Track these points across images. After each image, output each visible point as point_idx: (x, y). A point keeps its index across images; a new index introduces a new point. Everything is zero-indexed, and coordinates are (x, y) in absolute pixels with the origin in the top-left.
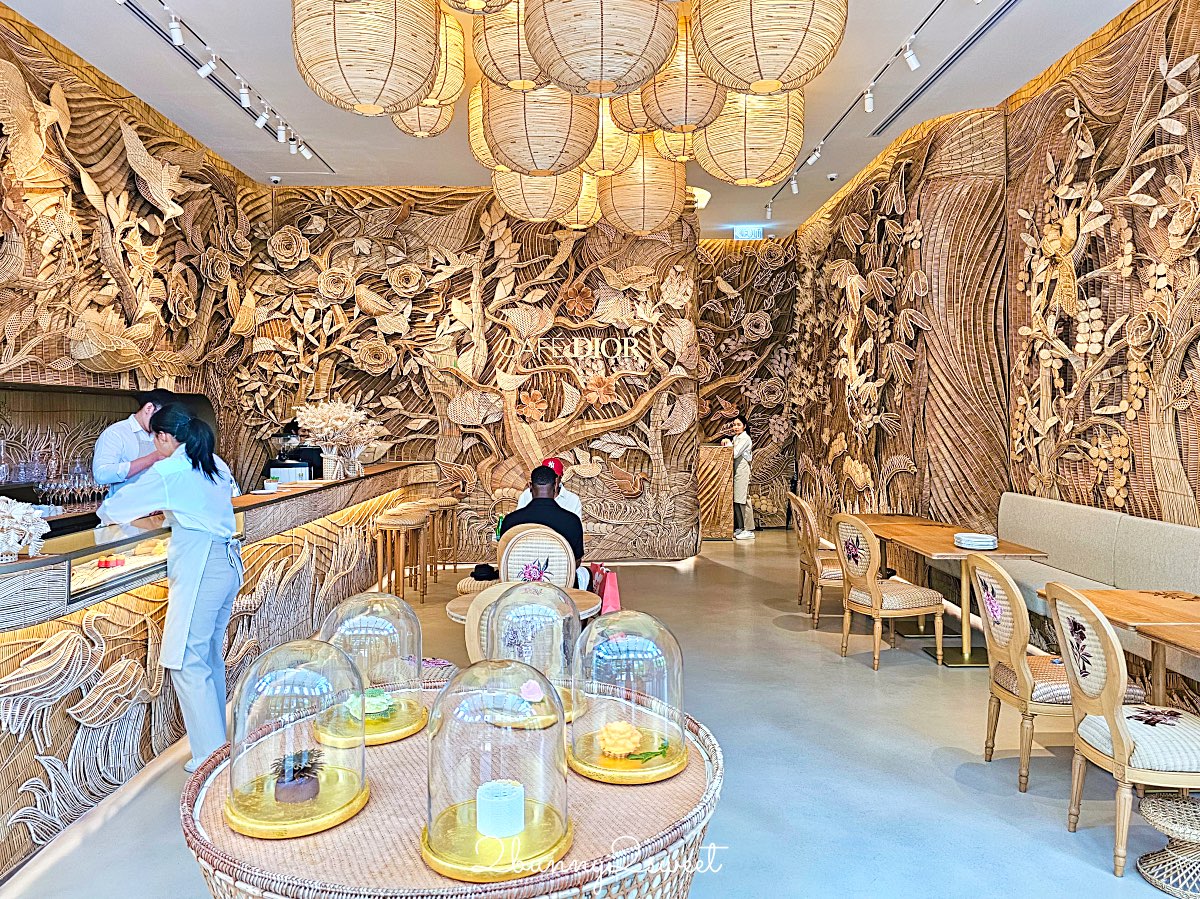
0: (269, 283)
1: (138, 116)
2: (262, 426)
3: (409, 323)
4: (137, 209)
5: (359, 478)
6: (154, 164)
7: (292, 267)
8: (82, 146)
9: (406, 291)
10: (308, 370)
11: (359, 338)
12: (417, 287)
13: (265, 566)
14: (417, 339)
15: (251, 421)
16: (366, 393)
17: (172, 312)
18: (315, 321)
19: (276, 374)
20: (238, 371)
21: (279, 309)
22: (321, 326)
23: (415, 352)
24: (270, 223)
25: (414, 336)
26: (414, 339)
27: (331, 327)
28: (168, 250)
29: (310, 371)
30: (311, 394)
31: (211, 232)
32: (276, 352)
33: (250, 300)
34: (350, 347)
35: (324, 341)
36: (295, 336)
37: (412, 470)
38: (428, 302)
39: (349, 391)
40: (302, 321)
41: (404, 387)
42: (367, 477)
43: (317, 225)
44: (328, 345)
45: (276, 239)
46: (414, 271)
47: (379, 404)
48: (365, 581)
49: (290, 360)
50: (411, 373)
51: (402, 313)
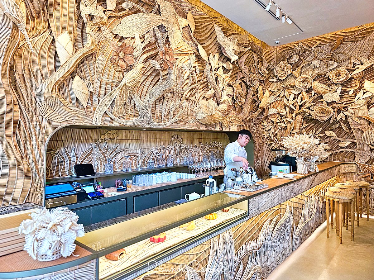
0: (275, 86)
1: (223, 24)
2: (272, 144)
3: (340, 96)
4: (222, 60)
5: (316, 173)
6: (227, 40)
7: (284, 78)
8: (201, 37)
9: (338, 80)
10: (291, 120)
11: (314, 105)
12: (345, 78)
13: (265, 222)
14: (344, 103)
15: (268, 142)
16: (318, 129)
17: (235, 99)
18: (294, 99)
19: (277, 123)
20: (263, 122)
21: (279, 96)
22: (297, 101)
23: (343, 109)
24: (276, 62)
25: (343, 101)
26: (342, 103)
27: (301, 101)
28: (235, 76)
29: (291, 121)
30: (292, 131)
31: (252, 68)
32: (277, 114)
33: (267, 93)
34: (310, 109)
35: (298, 107)
36: (285, 106)
37: (342, 166)
38: (350, 85)
39: (309, 129)
40: (288, 100)
41: (337, 126)
42: (320, 172)
43: (295, 58)
44: (300, 109)
45: (278, 68)
46: (343, 70)
47: (324, 134)
48: (319, 221)
49: (283, 117)
50: (341, 119)
51: (336, 91)
